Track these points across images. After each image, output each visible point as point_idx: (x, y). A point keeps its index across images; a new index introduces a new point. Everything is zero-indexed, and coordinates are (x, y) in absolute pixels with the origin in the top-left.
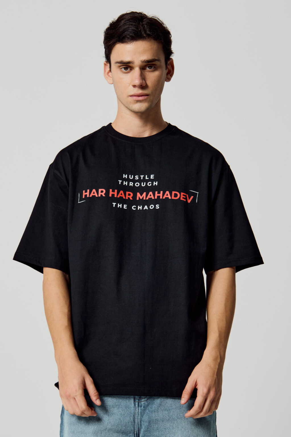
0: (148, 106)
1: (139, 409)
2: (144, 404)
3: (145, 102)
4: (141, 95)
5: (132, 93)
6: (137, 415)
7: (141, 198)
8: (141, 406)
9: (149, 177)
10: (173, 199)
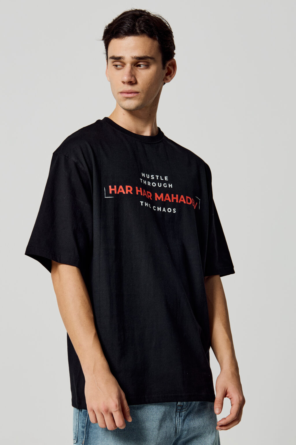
0: (137, 103)
1: (180, 419)
2: (185, 413)
3: (135, 99)
4: (130, 92)
5: (121, 90)
6: (178, 426)
7: (159, 199)
8: (181, 416)
9: (163, 178)
10: (187, 204)
